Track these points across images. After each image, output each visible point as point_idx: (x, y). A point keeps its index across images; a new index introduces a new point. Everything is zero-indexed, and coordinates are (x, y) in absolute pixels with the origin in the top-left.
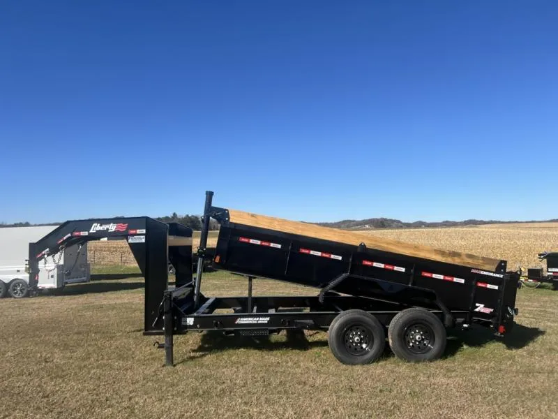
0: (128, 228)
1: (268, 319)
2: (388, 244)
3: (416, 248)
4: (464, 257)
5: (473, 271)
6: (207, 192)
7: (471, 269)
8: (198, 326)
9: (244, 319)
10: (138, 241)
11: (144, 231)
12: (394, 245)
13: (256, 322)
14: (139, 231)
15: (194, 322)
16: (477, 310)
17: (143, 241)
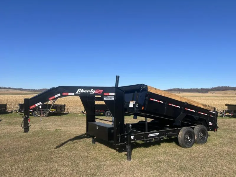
0: (104, 92)
1: (158, 133)
2: (192, 102)
3: (198, 103)
4: (207, 106)
5: (210, 111)
6: (116, 76)
7: (209, 110)
8: (135, 139)
9: (151, 134)
10: (110, 99)
11: (114, 94)
12: (193, 102)
13: (154, 135)
14: (110, 94)
15: (134, 138)
16: (209, 124)
17: (113, 99)
